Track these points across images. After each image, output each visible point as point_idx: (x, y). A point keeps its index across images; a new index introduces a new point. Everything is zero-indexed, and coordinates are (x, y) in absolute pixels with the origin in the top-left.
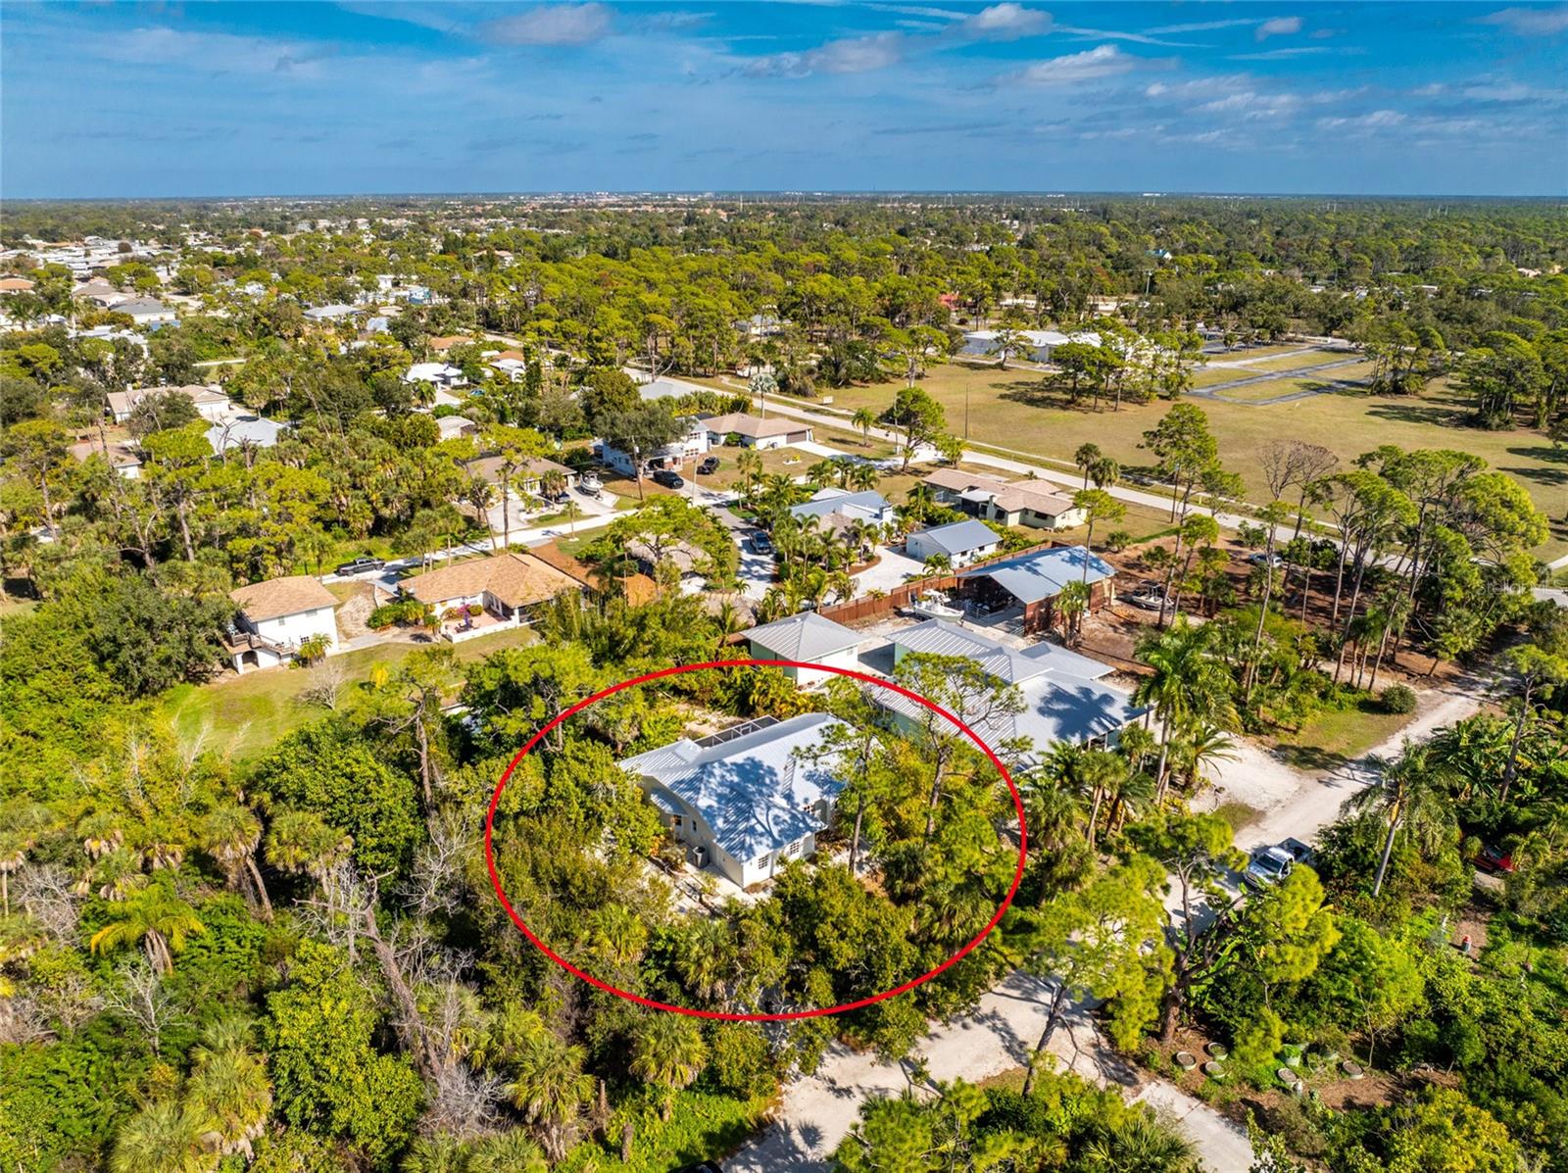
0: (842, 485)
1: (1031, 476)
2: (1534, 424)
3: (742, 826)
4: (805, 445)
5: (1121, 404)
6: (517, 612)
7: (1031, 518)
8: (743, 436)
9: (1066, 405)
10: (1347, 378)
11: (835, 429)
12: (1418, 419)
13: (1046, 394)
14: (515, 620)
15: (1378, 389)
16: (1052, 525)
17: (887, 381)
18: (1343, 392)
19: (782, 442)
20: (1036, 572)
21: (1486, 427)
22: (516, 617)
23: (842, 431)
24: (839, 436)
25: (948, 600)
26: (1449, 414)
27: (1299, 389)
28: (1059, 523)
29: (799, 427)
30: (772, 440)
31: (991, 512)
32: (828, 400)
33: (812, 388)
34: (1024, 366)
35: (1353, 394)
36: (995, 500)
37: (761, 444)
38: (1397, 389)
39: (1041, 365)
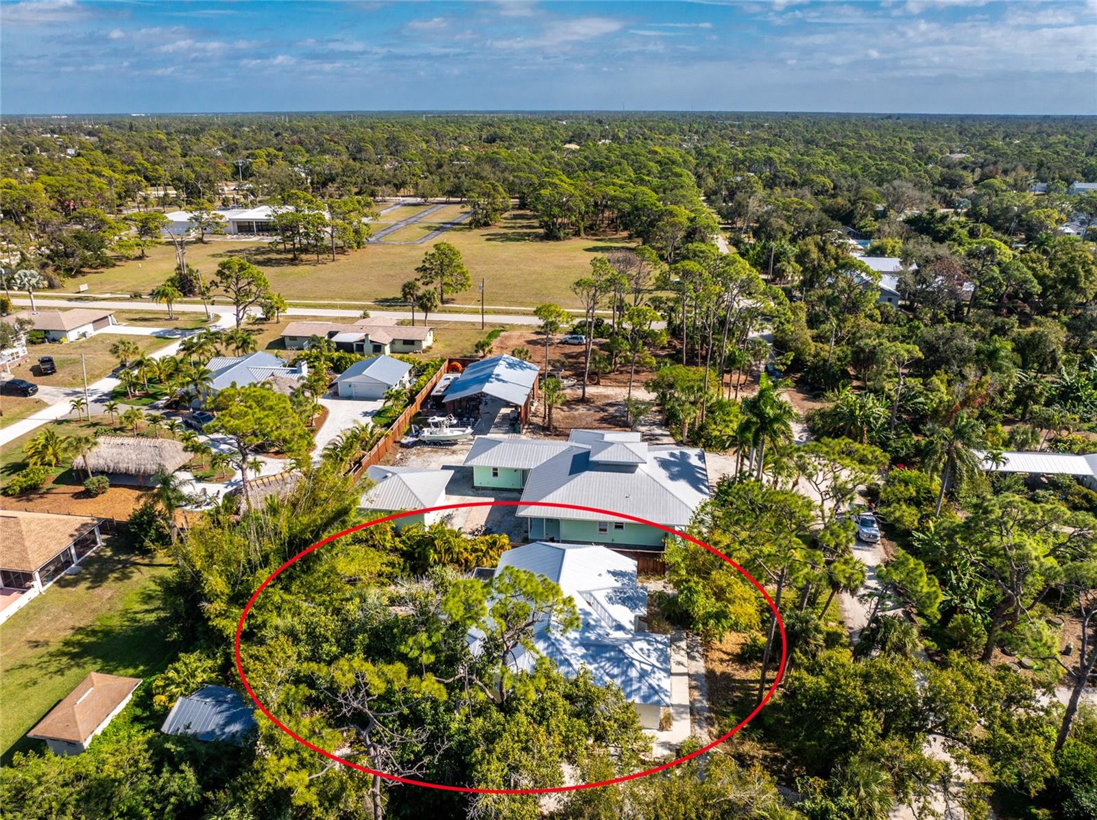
0: (218, 354)
1: (365, 316)
2: (577, 234)
4: (110, 329)
5: (337, 257)
6: (37, 575)
7: (399, 346)
8: (46, 332)
9: (293, 262)
10: (444, 221)
11: (130, 311)
12: (518, 240)
13: (266, 257)
14: (37, 588)
15: (476, 224)
16: (421, 346)
17: (114, 265)
18: (455, 230)
19: (90, 330)
20: (504, 381)
22: (37, 583)
23: (138, 312)
24: (137, 316)
25: (455, 422)
26: (529, 235)
27: (427, 232)
28: (425, 345)
29: (102, 314)
30: (82, 330)
31: (368, 348)
32: (84, 287)
33: (57, 279)
34: (219, 239)
35: (461, 230)
36: (370, 338)
37: (72, 336)
38: (486, 224)
39: (229, 237)
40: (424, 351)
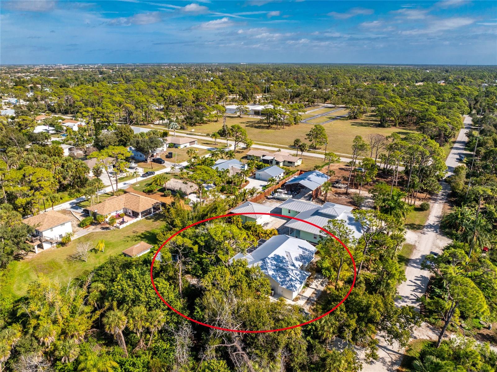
0: (222, 158)
1: (279, 151)
2: (395, 125)
3: (288, 279)
4: (195, 146)
5: (285, 127)
6: (140, 214)
7: (286, 163)
8: (175, 144)
9: (268, 128)
10: (338, 115)
11: (204, 140)
12: (365, 126)
13: (259, 125)
14: (140, 218)
15: (350, 118)
16: (294, 165)
17: (206, 123)
18: (340, 119)
19: (188, 145)
20: (310, 180)
21: (384, 127)
22: (140, 216)
23: (206, 141)
24: (205, 142)
25: (286, 192)
26: (372, 124)
27: (328, 119)
28: (296, 164)
29: (193, 140)
30: (185, 145)
31: (274, 162)
32: (193, 130)
33: (186, 127)
34: (246, 116)
35: (343, 120)
36: (275, 159)
37: (182, 146)
38: (355, 118)
39: (250, 116)
40: (295, 167)
